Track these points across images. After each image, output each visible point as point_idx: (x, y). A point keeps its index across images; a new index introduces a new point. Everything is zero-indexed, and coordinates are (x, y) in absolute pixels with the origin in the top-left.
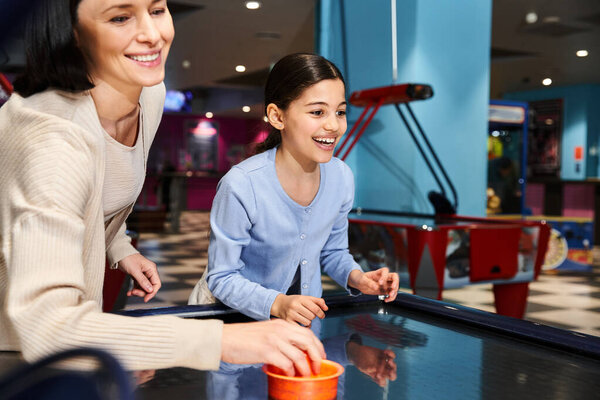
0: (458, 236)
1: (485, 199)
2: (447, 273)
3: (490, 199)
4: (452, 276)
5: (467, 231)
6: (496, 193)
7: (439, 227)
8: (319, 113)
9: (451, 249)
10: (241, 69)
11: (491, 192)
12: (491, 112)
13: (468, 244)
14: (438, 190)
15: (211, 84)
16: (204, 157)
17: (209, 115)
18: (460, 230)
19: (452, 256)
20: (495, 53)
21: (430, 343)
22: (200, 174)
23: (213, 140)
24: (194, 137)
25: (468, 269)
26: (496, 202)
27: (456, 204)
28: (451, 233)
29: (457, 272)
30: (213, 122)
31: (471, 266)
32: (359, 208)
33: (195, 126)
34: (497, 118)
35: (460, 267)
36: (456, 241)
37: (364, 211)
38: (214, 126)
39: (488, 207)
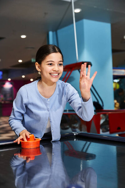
0: (104, 117)
1: (114, 104)
2: (101, 130)
3: (115, 104)
4: (103, 132)
5: (107, 114)
6: (118, 102)
7: (97, 114)
8: (51, 64)
9: (102, 122)
10: (20, 61)
11: (116, 101)
12: (114, 72)
13: (108, 119)
14: (96, 101)
15: (10, 68)
16: (8, 95)
17: (9, 80)
18: (105, 115)
19: (102, 124)
20: (114, 51)
21: (97, 158)
22: (7, 102)
23: (11, 89)
24: (4, 88)
25: (109, 129)
26: (118, 105)
27: (103, 106)
28: (101, 115)
29: (105, 130)
30: (11, 82)
31: (110, 127)
32: (68, 110)
33: (4, 84)
34: (116, 74)
35: (105, 128)
36: (103, 119)
37: (69, 111)
38: (11, 84)
39: (115, 107)
